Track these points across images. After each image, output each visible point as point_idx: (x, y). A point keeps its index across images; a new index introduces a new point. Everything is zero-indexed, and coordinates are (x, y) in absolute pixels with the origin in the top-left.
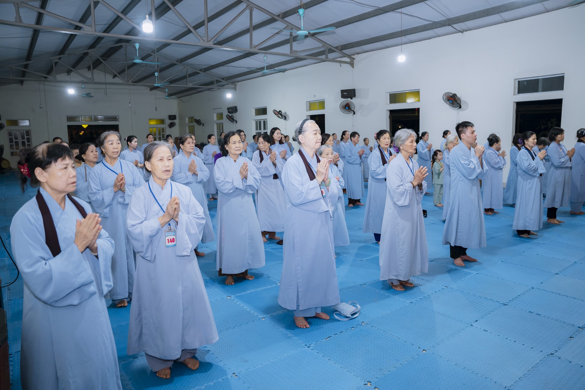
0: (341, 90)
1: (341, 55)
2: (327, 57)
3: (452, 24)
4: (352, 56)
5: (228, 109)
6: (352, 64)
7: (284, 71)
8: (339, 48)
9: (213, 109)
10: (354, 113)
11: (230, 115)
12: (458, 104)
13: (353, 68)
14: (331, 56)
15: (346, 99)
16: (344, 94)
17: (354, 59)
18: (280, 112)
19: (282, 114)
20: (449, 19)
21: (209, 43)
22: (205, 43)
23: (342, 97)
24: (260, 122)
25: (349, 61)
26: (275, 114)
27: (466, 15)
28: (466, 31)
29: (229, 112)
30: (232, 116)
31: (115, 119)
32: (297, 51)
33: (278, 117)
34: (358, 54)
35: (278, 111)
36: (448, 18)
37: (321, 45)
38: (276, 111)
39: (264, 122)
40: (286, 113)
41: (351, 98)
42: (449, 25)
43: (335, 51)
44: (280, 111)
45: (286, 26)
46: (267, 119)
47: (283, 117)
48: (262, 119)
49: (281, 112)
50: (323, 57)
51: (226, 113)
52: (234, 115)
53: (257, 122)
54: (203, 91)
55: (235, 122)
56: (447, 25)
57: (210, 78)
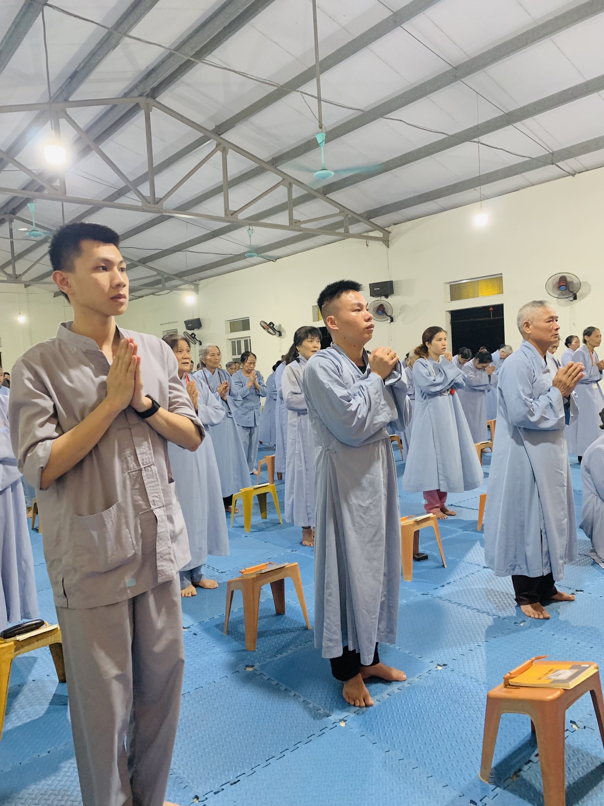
0: (370, 284)
1: (368, 227)
2: (347, 231)
3: (559, 161)
4: (386, 229)
5: (187, 323)
6: (386, 241)
7: (275, 259)
8: (365, 216)
9: (161, 325)
10: (392, 320)
11: (190, 332)
12: (572, 292)
13: (388, 247)
14: (353, 229)
15: (379, 298)
16: (375, 289)
17: (390, 233)
18: (272, 325)
19: (274, 329)
20: (553, 154)
21: (156, 206)
22: (150, 205)
23: (371, 295)
24: (239, 342)
25: (382, 236)
26: (264, 328)
27: (581, 144)
28: (579, 173)
29: (188, 328)
30: (193, 334)
32: (299, 221)
33: (269, 332)
34: (395, 224)
35: (268, 323)
36: (551, 152)
37: (337, 211)
38: (266, 323)
39: (246, 342)
40: (280, 326)
41: (387, 296)
42: (553, 164)
43: (358, 221)
44: (271, 323)
45: (281, 179)
46: (250, 337)
47: (276, 333)
48: (242, 338)
49: (274, 325)
50: (342, 230)
51: (182, 330)
52: (196, 332)
53: (233, 343)
54: (142, 297)
55: (198, 343)
56: (549, 164)
57: (155, 273)
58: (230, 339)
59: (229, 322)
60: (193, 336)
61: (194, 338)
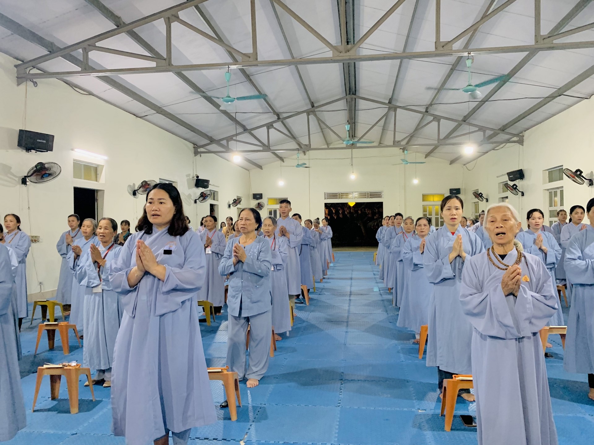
5: (509, 174)
9: (497, 177)
11: (511, 183)
18: (579, 173)
19: (583, 176)
21: (348, 54)
22: (341, 54)
24: (555, 193)
26: (569, 177)
29: (510, 179)
30: (515, 185)
31: (378, 195)
33: (575, 181)
35: (574, 171)
38: (571, 171)
39: (561, 193)
44: (578, 171)
46: (563, 187)
47: (586, 182)
48: (558, 188)
49: (581, 172)
52: (519, 183)
53: (550, 193)
54: (487, 152)
55: (520, 194)
57: (477, 129)
58: (548, 190)
59: (547, 172)
60: (515, 187)
61: (516, 188)
